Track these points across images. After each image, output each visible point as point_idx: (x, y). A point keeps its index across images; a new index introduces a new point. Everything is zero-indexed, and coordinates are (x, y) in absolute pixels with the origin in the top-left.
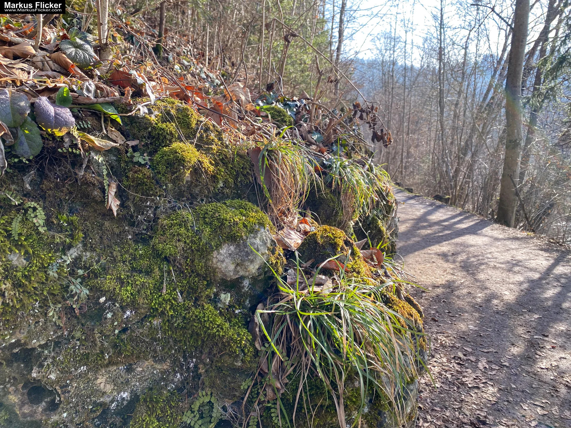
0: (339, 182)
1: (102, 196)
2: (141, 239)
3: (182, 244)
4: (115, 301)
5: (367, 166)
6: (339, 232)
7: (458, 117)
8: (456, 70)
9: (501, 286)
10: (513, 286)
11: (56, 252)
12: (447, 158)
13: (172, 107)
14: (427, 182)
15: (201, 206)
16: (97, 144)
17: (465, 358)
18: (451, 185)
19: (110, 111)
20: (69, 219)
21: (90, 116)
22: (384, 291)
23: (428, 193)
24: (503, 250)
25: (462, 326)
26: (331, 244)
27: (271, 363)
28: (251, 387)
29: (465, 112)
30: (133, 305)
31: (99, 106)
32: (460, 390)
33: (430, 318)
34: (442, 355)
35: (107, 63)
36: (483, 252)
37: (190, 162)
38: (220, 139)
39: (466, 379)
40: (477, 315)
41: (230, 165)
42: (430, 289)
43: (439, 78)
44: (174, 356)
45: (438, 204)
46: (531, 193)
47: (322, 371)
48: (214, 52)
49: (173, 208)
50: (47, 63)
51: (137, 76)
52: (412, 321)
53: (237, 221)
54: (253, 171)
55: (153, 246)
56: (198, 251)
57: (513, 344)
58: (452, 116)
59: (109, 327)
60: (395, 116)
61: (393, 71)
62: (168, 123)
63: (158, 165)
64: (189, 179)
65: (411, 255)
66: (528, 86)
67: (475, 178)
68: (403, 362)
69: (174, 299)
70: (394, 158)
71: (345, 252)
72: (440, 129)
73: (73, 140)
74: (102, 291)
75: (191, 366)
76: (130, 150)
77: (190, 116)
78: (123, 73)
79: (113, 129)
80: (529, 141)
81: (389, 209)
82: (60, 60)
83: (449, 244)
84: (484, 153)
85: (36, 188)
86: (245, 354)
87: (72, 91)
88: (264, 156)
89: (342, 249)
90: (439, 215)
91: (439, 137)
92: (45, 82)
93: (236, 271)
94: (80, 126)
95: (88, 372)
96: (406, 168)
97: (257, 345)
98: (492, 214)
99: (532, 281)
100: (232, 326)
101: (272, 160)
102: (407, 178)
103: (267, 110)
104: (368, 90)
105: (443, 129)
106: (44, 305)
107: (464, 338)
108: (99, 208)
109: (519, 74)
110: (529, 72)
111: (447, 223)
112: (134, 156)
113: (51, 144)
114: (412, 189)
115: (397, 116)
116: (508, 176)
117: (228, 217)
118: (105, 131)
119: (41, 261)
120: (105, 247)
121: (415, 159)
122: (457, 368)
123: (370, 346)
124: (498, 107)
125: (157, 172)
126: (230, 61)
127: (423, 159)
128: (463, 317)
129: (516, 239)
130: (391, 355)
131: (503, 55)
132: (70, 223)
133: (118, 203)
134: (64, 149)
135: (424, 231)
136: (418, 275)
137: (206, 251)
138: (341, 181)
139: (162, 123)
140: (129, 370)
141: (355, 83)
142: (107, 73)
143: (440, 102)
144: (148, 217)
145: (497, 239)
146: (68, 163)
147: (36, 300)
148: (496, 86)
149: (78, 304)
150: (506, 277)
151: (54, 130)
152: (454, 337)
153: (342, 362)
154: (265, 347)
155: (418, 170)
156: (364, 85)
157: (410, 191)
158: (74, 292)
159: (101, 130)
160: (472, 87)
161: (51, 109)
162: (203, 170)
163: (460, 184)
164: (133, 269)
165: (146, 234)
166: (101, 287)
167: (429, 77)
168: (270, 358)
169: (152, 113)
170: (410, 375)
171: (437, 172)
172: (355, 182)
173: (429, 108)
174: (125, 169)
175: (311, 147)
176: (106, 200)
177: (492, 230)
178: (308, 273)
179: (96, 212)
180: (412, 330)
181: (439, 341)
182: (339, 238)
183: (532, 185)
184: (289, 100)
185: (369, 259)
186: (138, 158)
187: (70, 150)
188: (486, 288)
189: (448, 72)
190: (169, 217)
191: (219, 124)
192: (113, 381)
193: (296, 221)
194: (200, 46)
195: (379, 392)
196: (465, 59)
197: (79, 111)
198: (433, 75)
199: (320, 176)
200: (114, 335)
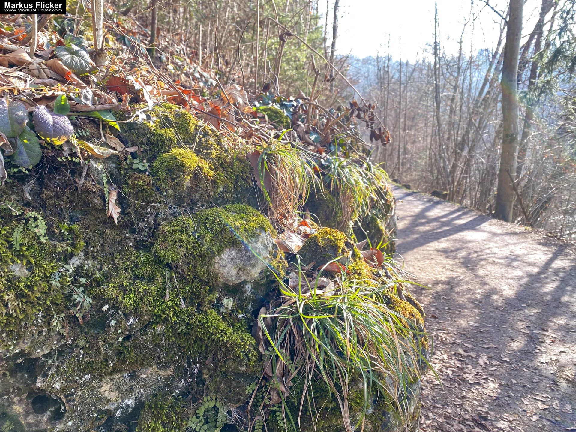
0: (338, 182)
1: (102, 204)
2: (142, 246)
3: (184, 250)
4: (119, 308)
5: (365, 166)
6: (340, 234)
7: (455, 112)
8: (451, 65)
9: (500, 282)
10: (511, 281)
11: (58, 261)
12: (444, 153)
13: (171, 113)
14: (425, 178)
15: (202, 211)
16: (97, 152)
17: (465, 354)
18: (449, 181)
19: (109, 118)
20: (70, 228)
21: (88, 123)
22: (386, 292)
23: (426, 189)
24: (501, 245)
25: (462, 322)
26: (332, 247)
27: (276, 366)
28: (255, 391)
29: (461, 107)
30: (137, 312)
31: (97, 113)
32: (461, 386)
33: (431, 315)
34: (443, 352)
35: (103, 69)
36: (482, 247)
37: (189, 168)
38: (219, 143)
39: (467, 375)
40: (477, 311)
41: (230, 170)
42: (430, 286)
43: (435, 73)
44: (178, 362)
45: (435, 201)
46: (528, 188)
47: (326, 373)
48: (208, 51)
49: (174, 215)
50: (44, 71)
51: (134, 82)
52: (414, 321)
53: (238, 226)
54: (253, 174)
55: (155, 252)
56: (199, 256)
57: (513, 340)
58: (449, 111)
59: (113, 335)
60: (391, 111)
61: (388, 67)
62: (166, 128)
63: (158, 171)
64: (189, 185)
65: (410, 253)
66: (524, 80)
67: (472, 173)
68: (406, 362)
69: (177, 305)
70: (391, 154)
71: (346, 254)
72: (437, 124)
73: (72, 148)
74: (105, 299)
75: (195, 372)
76: (130, 157)
77: (188, 121)
78: (120, 79)
79: (112, 136)
80: (525, 135)
81: (388, 207)
82: (57, 67)
83: (448, 240)
84: (481, 148)
85: (36, 197)
86: (249, 359)
87: (70, 98)
88: (263, 160)
89: (343, 251)
90: (437, 212)
91: (436, 132)
92: (42, 90)
93: (238, 276)
94: (79, 134)
95: (93, 380)
96: (403, 164)
97: (261, 350)
98: (490, 209)
99: (530, 275)
100: (236, 331)
101: (271, 163)
102: (404, 174)
103: (264, 110)
104: (363, 87)
105: (439, 125)
106: (48, 315)
107: (464, 334)
108: (100, 216)
109: (515, 68)
110: (524, 66)
111: (445, 219)
112: (134, 163)
113: (51, 153)
114: (409, 186)
115: (393, 112)
116: (506, 170)
117: (229, 222)
118: (103, 138)
119: (43, 271)
120: (106, 255)
121: (412, 155)
122: (458, 364)
123: (373, 347)
124: (494, 101)
125: (157, 179)
126: (223, 60)
127: (421, 155)
128: (463, 314)
129: (515, 234)
130: (393, 356)
131: (498, 49)
132: (72, 232)
133: (119, 210)
134: (63, 158)
135: (422, 228)
136: (417, 272)
137: (208, 256)
138: (340, 181)
139: (161, 129)
140: (134, 377)
141: (351, 79)
142: (104, 79)
143: (436, 97)
144: (149, 224)
145: (495, 235)
146: (67, 172)
147: (39, 310)
148: (492, 80)
149: (81, 312)
150: (505, 273)
151: (53, 139)
152: (455, 334)
153: (346, 364)
154: (269, 351)
155: (415, 166)
156: (360, 81)
157: (408, 187)
158: (77, 301)
159: (100, 138)
160: (467, 82)
161: (49, 118)
162: (203, 175)
163: (457, 179)
164: (136, 277)
165: (148, 241)
166: (104, 296)
167: (425, 72)
168: (274, 362)
169: (151, 119)
170: (413, 375)
171: (434, 168)
172: (353, 182)
173: (425, 103)
174: (125, 177)
175: (309, 148)
176: (107, 208)
177: (491, 225)
178: (309, 275)
179: (97, 220)
180: (414, 330)
181: (440, 338)
182: (340, 240)
183: (529, 179)
184: (285, 100)
185: (369, 259)
186: (138, 164)
187: (70, 158)
188: (486, 284)
189: (444, 67)
190: (170, 223)
191: (218, 128)
192: (118, 388)
193: (296, 224)
194: (193, 45)
195: (383, 393)
196: (460, 54)
197: (77, 118)
198: (428, 70)
199: (319, 177)
200: (118, 342)
